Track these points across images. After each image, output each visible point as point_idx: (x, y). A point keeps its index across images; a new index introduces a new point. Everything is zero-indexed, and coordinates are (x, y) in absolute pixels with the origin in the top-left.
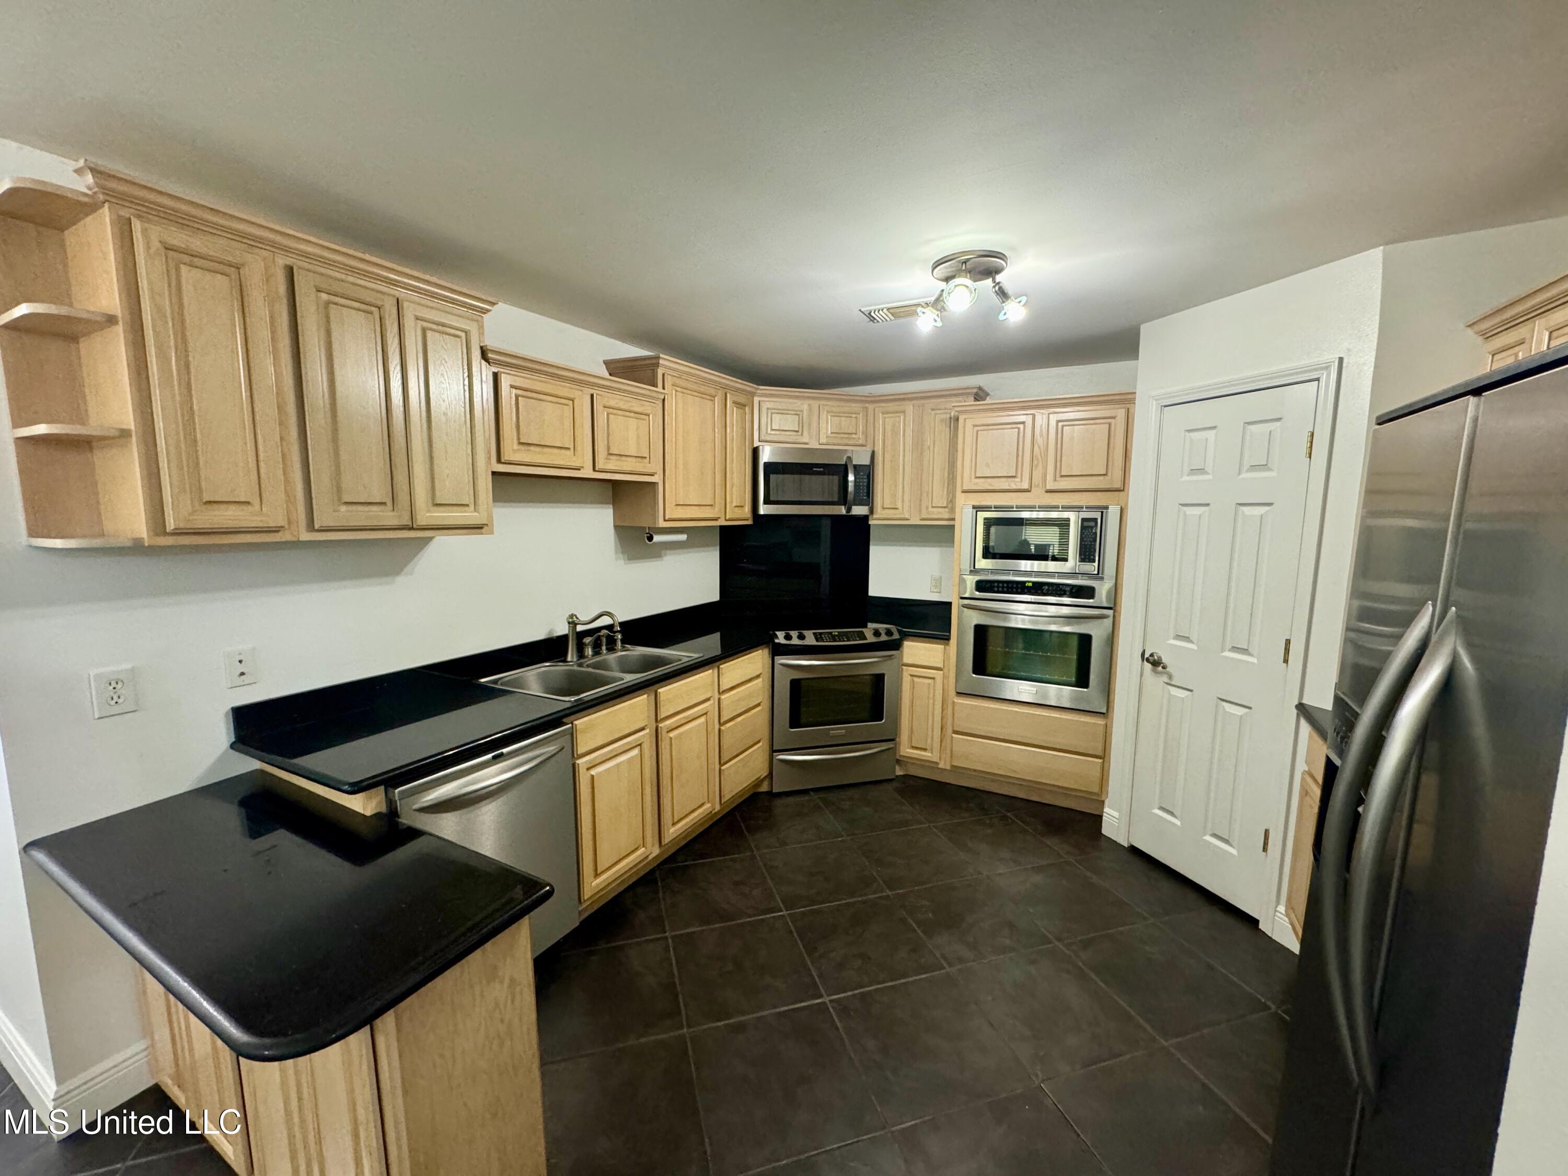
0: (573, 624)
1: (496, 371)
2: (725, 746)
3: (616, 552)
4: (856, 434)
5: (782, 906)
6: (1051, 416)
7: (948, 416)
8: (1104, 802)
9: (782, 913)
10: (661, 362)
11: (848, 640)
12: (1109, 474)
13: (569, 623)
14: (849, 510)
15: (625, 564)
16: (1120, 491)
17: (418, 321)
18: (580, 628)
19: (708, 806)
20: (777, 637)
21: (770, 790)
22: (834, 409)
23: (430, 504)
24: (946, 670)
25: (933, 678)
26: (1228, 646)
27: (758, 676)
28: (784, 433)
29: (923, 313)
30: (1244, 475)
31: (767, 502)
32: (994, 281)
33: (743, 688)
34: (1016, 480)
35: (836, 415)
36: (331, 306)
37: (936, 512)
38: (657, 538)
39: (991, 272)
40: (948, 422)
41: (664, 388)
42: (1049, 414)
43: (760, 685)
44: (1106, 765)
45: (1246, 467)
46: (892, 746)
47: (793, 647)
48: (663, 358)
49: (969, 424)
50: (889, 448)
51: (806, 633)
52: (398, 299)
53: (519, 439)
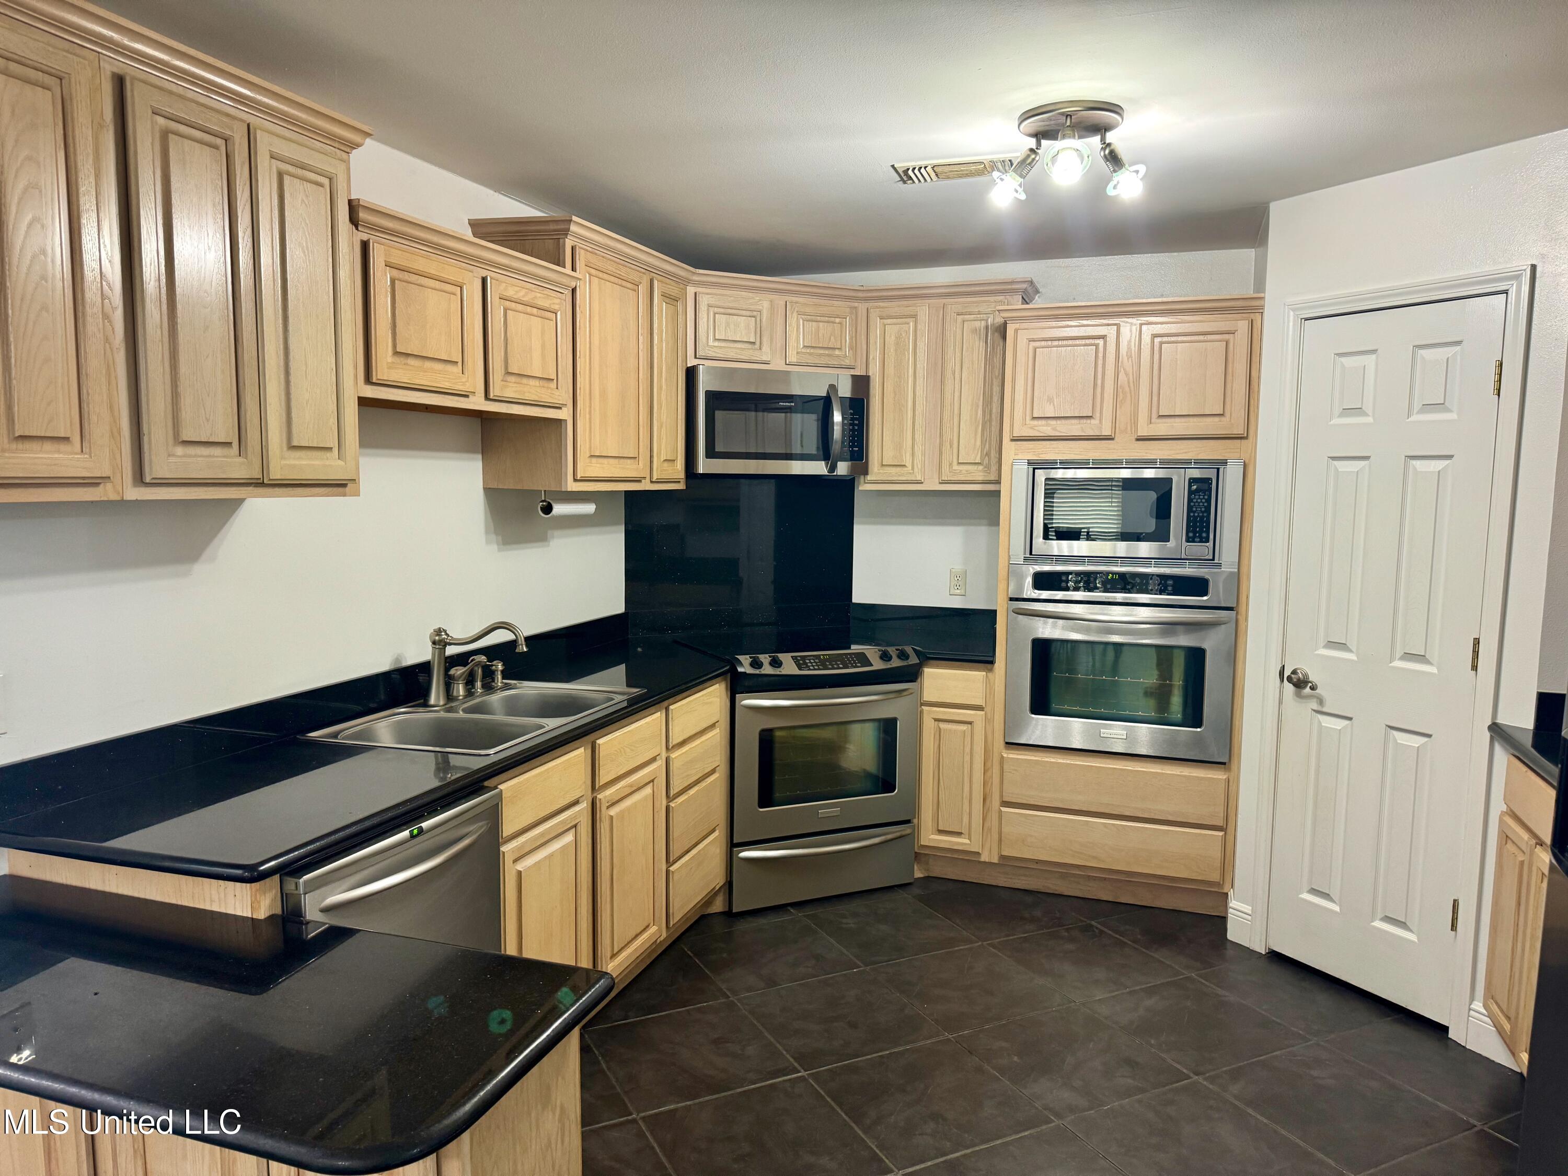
0: (440, 641)
1: (365, 239)
2: (676, 832)
3: (487, 532)
4: (840, 349)
5: (796, 1064)
6: (1144, 328)
7: (983, 323)
8: (1227, 894)
9: (799, 1074)
10: (573, 228)
11: (846, 667)
12: (1227, 414)
13: (434, 643)
14: (833, 468)
15: (499, 550)
16: (1241, 438)
17: (273, 160)
18: (451, 651)
19: (654, 929)
20: (741, 664)
21: (727, 909)
22: (808, 310)
23: (285, 448)
24: (988, 709)
25: (970, 723)
26: (1399, 654)
27: (713, 726)
28: (732, 345)
29: (1002, 180)
30: (1415, 418)
31: (711, 453)
32: (1103, 140)
33: (698, 742)
34: (1093, 421)
35: (810, 318)
36: (171, 136)
37: (965, 472)
38: (559, 509)
39: (1100, 129)
40: (983, 332)
41: (573, 269)
42: (1141, 325)
43: (718, 738)
44: (1230, 838)
45: (1417, 406)
46: (908, 831)
47: (765, 679)
48: (575, 222)
49: (1023, 337)
50: (890, 370)
51: (782, 657)
52: (248, 125)
53: (394, 346)
